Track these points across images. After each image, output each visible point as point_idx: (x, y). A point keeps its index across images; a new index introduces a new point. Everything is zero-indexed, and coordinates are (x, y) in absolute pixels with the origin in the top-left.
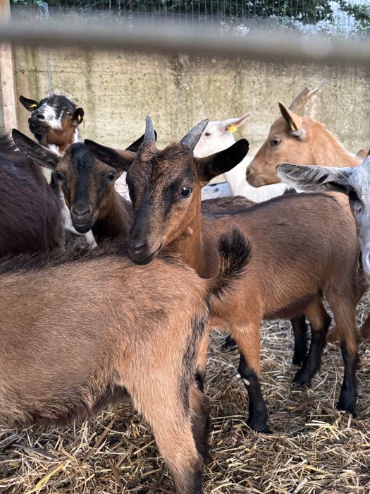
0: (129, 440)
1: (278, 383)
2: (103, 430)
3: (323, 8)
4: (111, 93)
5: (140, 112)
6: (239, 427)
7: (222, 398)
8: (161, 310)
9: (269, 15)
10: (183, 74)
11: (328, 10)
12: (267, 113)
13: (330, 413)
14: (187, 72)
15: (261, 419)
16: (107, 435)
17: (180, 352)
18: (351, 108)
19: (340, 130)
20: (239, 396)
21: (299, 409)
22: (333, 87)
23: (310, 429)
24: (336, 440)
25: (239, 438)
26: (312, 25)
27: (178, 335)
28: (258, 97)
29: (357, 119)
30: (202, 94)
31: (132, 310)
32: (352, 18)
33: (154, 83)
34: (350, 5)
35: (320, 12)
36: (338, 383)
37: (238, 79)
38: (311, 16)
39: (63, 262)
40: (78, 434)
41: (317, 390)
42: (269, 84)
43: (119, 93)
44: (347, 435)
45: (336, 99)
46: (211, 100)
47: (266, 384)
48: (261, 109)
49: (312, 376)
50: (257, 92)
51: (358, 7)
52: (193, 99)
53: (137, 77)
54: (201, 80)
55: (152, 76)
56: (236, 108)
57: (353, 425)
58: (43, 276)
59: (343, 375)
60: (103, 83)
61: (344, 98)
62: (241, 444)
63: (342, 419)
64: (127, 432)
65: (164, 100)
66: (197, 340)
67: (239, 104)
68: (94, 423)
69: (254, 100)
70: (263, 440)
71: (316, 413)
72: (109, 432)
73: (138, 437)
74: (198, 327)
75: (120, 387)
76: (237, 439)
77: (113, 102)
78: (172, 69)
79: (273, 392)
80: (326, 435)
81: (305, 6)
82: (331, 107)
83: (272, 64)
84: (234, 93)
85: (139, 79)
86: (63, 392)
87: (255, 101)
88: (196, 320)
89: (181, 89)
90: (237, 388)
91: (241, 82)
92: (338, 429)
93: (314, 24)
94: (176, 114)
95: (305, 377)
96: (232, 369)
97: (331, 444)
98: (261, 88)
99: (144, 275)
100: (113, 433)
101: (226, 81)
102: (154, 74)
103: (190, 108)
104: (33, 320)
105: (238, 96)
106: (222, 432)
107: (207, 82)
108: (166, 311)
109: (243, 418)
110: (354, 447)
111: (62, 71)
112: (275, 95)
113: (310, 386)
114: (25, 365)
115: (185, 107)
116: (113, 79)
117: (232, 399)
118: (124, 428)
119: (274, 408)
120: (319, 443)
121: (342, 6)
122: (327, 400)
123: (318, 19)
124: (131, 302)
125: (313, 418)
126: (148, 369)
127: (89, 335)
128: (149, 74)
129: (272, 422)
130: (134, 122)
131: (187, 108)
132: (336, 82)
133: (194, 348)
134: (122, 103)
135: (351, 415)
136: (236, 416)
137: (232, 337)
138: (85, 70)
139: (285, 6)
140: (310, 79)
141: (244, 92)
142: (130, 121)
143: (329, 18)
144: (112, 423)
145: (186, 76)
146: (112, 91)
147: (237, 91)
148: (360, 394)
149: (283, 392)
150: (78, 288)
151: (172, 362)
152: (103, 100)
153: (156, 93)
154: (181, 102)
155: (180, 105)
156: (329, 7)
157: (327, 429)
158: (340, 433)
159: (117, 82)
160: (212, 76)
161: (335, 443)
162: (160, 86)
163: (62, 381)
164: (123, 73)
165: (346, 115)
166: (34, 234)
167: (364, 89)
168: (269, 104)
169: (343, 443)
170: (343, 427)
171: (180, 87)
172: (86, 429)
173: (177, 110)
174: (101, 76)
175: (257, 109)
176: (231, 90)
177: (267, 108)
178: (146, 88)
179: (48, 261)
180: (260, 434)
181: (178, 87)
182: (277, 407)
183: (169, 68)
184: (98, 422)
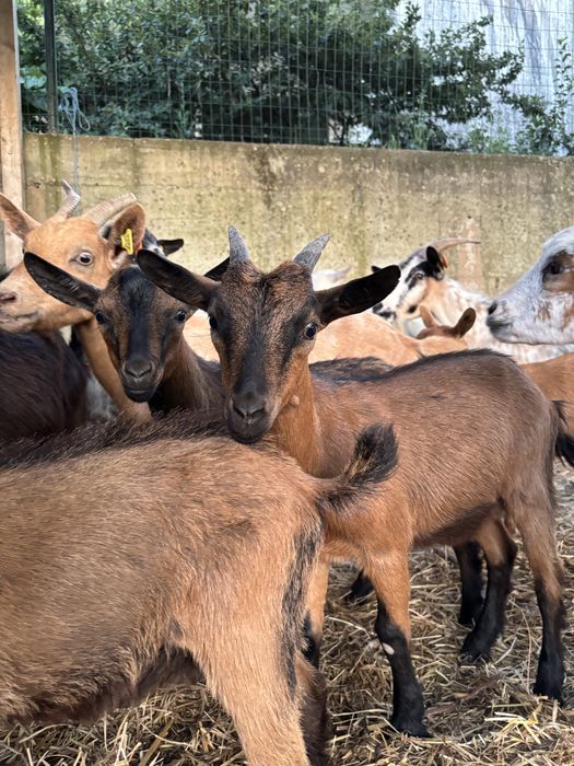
0: (196, 755)
1: (437, 656)
2: (153, 739)
3: (475, 100)
4: (169, 215)
5: (212, 244)
6: (377, 729)
7: (348, 681)
8: (246, 521)
9: (399, 110)
10: (276, 188)
11: (484, 103)
12: (401, 243)
13: (524, 700)
14: (282, 185)
15: (413, 712)
16: (158, 749)
17: (278, 589)
18: (524, 238)
19: (511, 270)
20: (376, 678)
21: (472, 696)
22: (496, 208)
23: (492, 727)
24: (535, 743)
25: (378, 747)
26: (461, 124)
27: (275, 561)
28: (387, 221)
29: (534, 253)
30: (304, 218)
31: (200, 523)
32: (519, 114)
33: (233, 201)
34: (514, 96)
35: (473, 106)
36: (533, 653)
37: (358, 195)
38: (459, 111)
39: (89, 450)
40: (110, 747)
41: (500, 665)
42: (402, 203)
43: (181, 215)
44: (551, 735)
45: (502, 225)
46: (318, 226)
47: (418, 657)
48: (392, 238)
49: (492, 642)
50: (386, 214)
51: (526, 99)
52: (292, 224)
53: (207, 192)
54: (304, 197)
55: (231, 191)
56: (356, 237)
57: (561, 718)
58: (57, 471)
59: (540, 640)
60: (156, 201)
61: (513, 224)
62: (382, 757)
63: (543, 709)
64: (193, 741)
65: (248, 226)
66: (305, 569)
67: (360, 232)
68: (138, 728)
69: (382, 225)
70: (417, 748)
71: (500, 702)
72: (163, 743)
73: (210, 749)
74: (306, 548)
75: (181, 650)
76: (376, 748)
77: (172, 228)
78: (260, 181)
79: (430, 671)
80: (518, 736)
81: (451, 97)
82: (496, 236)
83: (407, 175)
84: (352, 216)
85: (211, 195)
86: (90, 657)
87: (383, 227)
88: (302, 536)
89: (273, 210)
90: (371, 663)
91: (362, 199)
92: (538, 725)
93: (464, 122)
94: (267, 246)
95: (480, 644)
96: (363, 633)
97: (528, 750)
98: (391, 208)
99: (217, 465)
100: (169, 744)
101: (340, 198)
102: (233, 189)
103: (287, 238)
104: (43, 537)
105: (358, 220)
106: (350, 739)
107: (312, 200)
108: (254, 521)
109: (384, 714)
110: (566, 754)
111: (97, 185)
112: (413, 219)
113: (488, 660)
114: (28, 612)
115: (279, 236)
116: (172, 195)
117: (365, 682)
118: (187, 736)
119: (433, 696)
120: (508, 750)
121: (503, 97)
122: (517, 680)
123: (470, 115)
124: (197, 509)
125: (498, 709)
126: (227, 619)
127: (133, 559)
128: (226, 188)
129: (432, 720)
130: (204, 258)
131: (283, 237)
132: (500, 201)
133: (301, 584)
134: (185, 230)
135: (556, 702)
136: (371, 711)
137: (365, 573)
138: (130, 183)
139: (422, 96)
140: (462, 197)
141: (367, 213)
142: (197, 257)
143: (485, 114)
144: (168, 727)
145: (280, 190)
146: (171, 212)
147: (356, 212)
148: (568, 669)
149: (446, 671)
150: (112, 487)
151: (268, 608)
152: (156, 225)
153: (237, 216)
154: (275, 228)
155: (273, 233)
156: (485, 98)
157: (520, 726)
158: (541, 731)
159: (177, 200)
160: (318, 190)
161: (534, 748)
162: (242, 205)
163: (89, 638)
164: (187, 188)
165: (518, 248)
166: (45, 420)
167: (542, 211)
168: (405, 231)
169: (547, 749)
170: (545, 721)
171: (273, 206)
172: (124, 736)
173: (268, 241)
174: (154, 192)
175: (386, 239)
176: (348, 211)
177: (401, 238)
178: (222, 209)
179: (64, 448)
180: (413, 739)
181: (269, 207)
182: (437, 695)
183: (255, 179)
184: (145, 727)
